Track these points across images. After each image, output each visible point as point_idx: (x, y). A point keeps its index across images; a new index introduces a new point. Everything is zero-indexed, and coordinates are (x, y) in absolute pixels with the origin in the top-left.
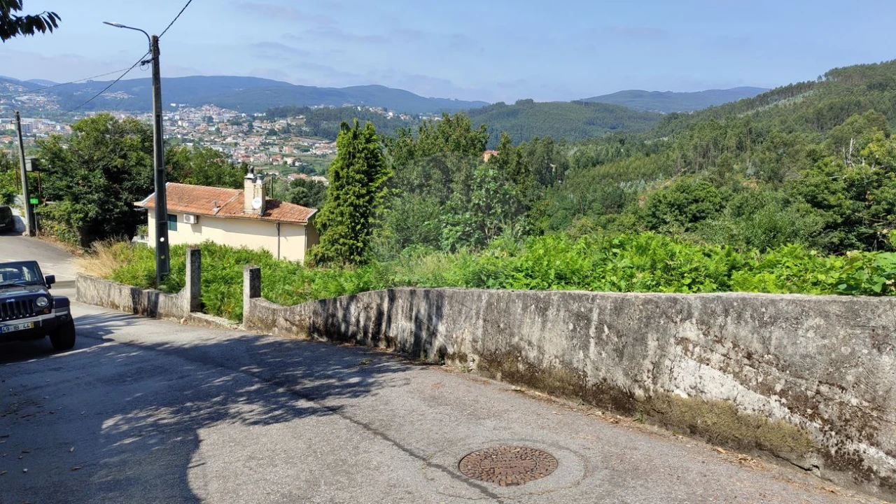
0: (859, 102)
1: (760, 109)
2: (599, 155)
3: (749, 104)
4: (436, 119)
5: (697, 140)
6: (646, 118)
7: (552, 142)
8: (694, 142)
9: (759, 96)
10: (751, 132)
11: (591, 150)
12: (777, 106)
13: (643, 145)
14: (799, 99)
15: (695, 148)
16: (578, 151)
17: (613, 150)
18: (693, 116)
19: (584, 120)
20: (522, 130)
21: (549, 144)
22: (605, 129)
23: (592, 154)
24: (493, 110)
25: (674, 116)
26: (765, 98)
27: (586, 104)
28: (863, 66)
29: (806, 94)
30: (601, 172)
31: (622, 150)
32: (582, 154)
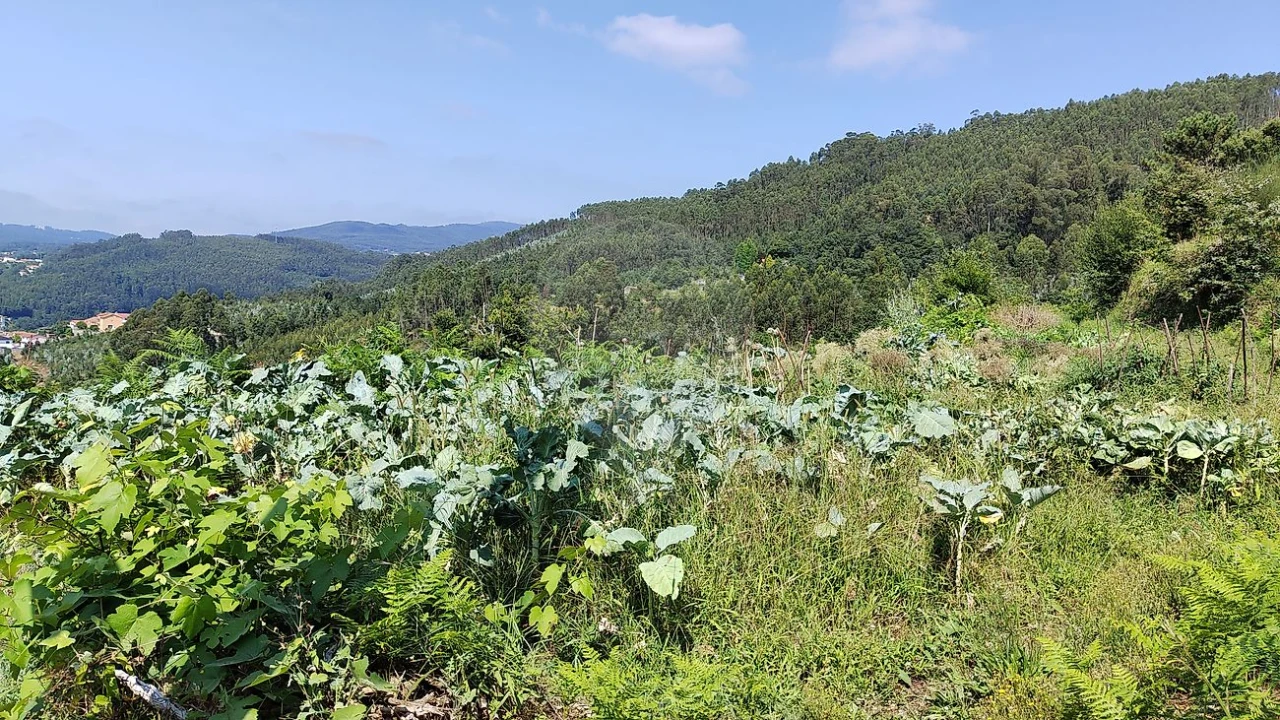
0: (608, 245)
1: (510, 252)
2: (294, 316)
3: (498, 244)
4: (6, 259)
5: (421, 292)
6: (371, 260)
7: (210, 300)
8: (418, 296)
9: (508, 234)
10: (489, 282)
11: (283, 309)
12: (528, 247)
13: (358, 300)
14: (552, 240)
15: (422, 303)
16: (263, 310)
17: (315, 308)
18: (431, 259)
19: (279, 263)
20: (174, 278)
21: (205, 301)
22: (311, 277)
23: (284, 315)
24: (118, 246)
25: (406, 259)
26: (516, 237)
27: (280, 239)
28: (614, 203)
29: (559, 234)
30: (293, 342)
31: (329, 308)
32: (268, 315)
